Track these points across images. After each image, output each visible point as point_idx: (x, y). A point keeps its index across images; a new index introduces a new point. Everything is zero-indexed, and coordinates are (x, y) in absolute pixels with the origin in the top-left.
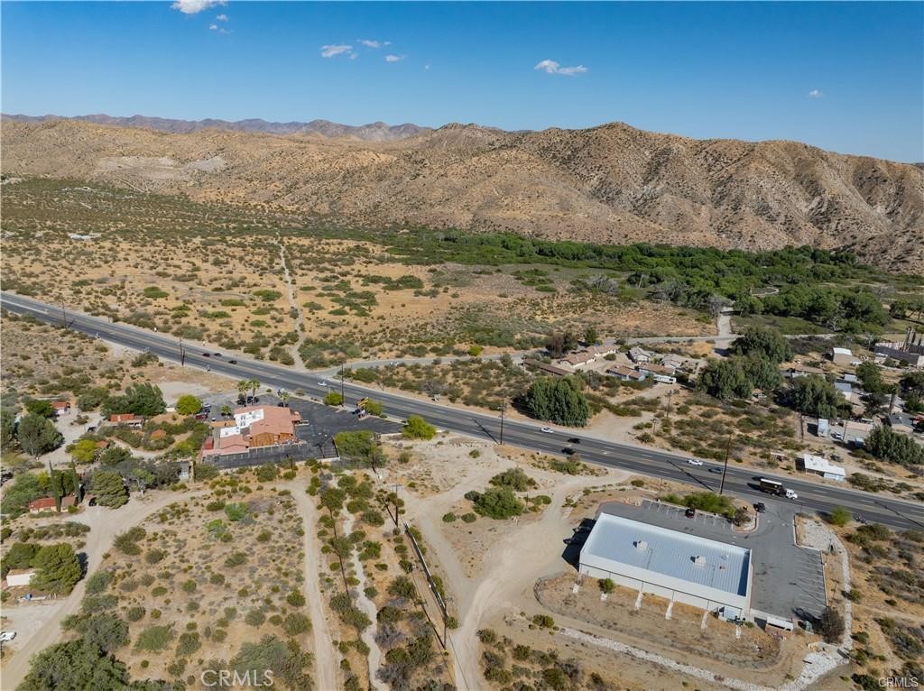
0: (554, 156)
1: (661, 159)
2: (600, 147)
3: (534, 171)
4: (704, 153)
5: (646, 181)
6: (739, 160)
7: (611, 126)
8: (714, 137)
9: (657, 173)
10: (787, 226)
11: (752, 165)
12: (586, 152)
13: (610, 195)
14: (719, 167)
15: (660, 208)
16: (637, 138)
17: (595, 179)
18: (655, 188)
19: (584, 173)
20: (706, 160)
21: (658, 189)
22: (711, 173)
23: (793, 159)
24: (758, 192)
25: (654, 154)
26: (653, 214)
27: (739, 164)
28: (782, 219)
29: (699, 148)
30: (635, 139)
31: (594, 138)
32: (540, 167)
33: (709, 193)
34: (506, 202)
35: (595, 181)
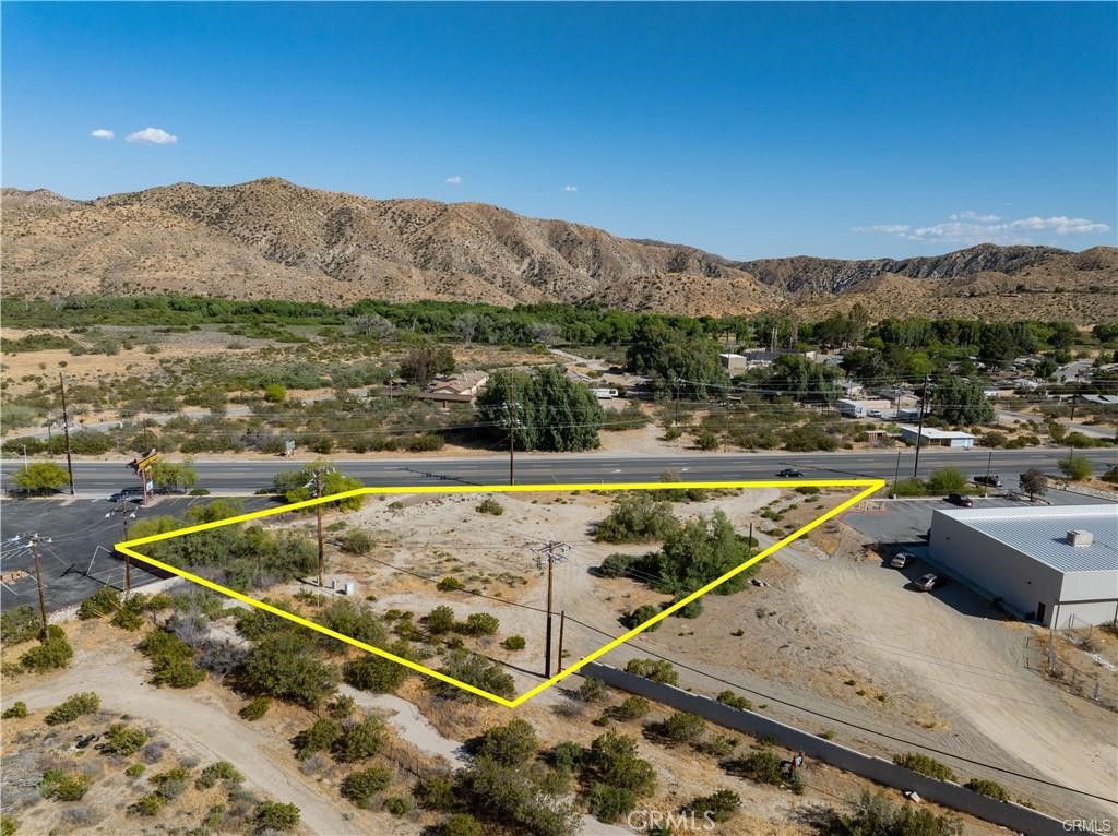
0: (196, 216)
1: (341, 221)
2: (260, 203)
3: (176, 229)
4: (390, 214)
5: (330, 245)
6: (433, 220)
7: (265, 182)
8: (398, 197)
9: (342, 234)
10: (507, 288)
11: (452, 224)
12: (241, 209)
13: (290, 259)
14: (412, 229)
15: (361, 271)
16: (303, 196)
17: (263, 241)
18: (343, 251)
19: (247, 233)
20: (395, 221)
21: (347, 253)
22: (405, 236)
23: (489, 220)
24: (466, 254)
25: (329, 215)
26: (355, 279)
27: (435, 224)
28: (499, 281)
29: (382, 209)
30: (300, 197)
31: (248, 192)
32: (183, 224)
33: (410, 257)
34: (148, 262)
35: (263, 244)
